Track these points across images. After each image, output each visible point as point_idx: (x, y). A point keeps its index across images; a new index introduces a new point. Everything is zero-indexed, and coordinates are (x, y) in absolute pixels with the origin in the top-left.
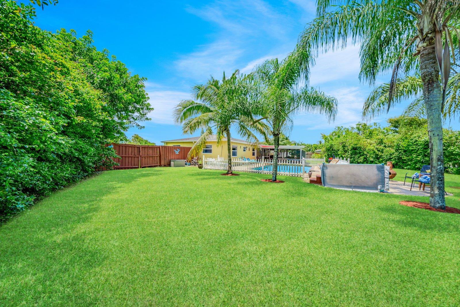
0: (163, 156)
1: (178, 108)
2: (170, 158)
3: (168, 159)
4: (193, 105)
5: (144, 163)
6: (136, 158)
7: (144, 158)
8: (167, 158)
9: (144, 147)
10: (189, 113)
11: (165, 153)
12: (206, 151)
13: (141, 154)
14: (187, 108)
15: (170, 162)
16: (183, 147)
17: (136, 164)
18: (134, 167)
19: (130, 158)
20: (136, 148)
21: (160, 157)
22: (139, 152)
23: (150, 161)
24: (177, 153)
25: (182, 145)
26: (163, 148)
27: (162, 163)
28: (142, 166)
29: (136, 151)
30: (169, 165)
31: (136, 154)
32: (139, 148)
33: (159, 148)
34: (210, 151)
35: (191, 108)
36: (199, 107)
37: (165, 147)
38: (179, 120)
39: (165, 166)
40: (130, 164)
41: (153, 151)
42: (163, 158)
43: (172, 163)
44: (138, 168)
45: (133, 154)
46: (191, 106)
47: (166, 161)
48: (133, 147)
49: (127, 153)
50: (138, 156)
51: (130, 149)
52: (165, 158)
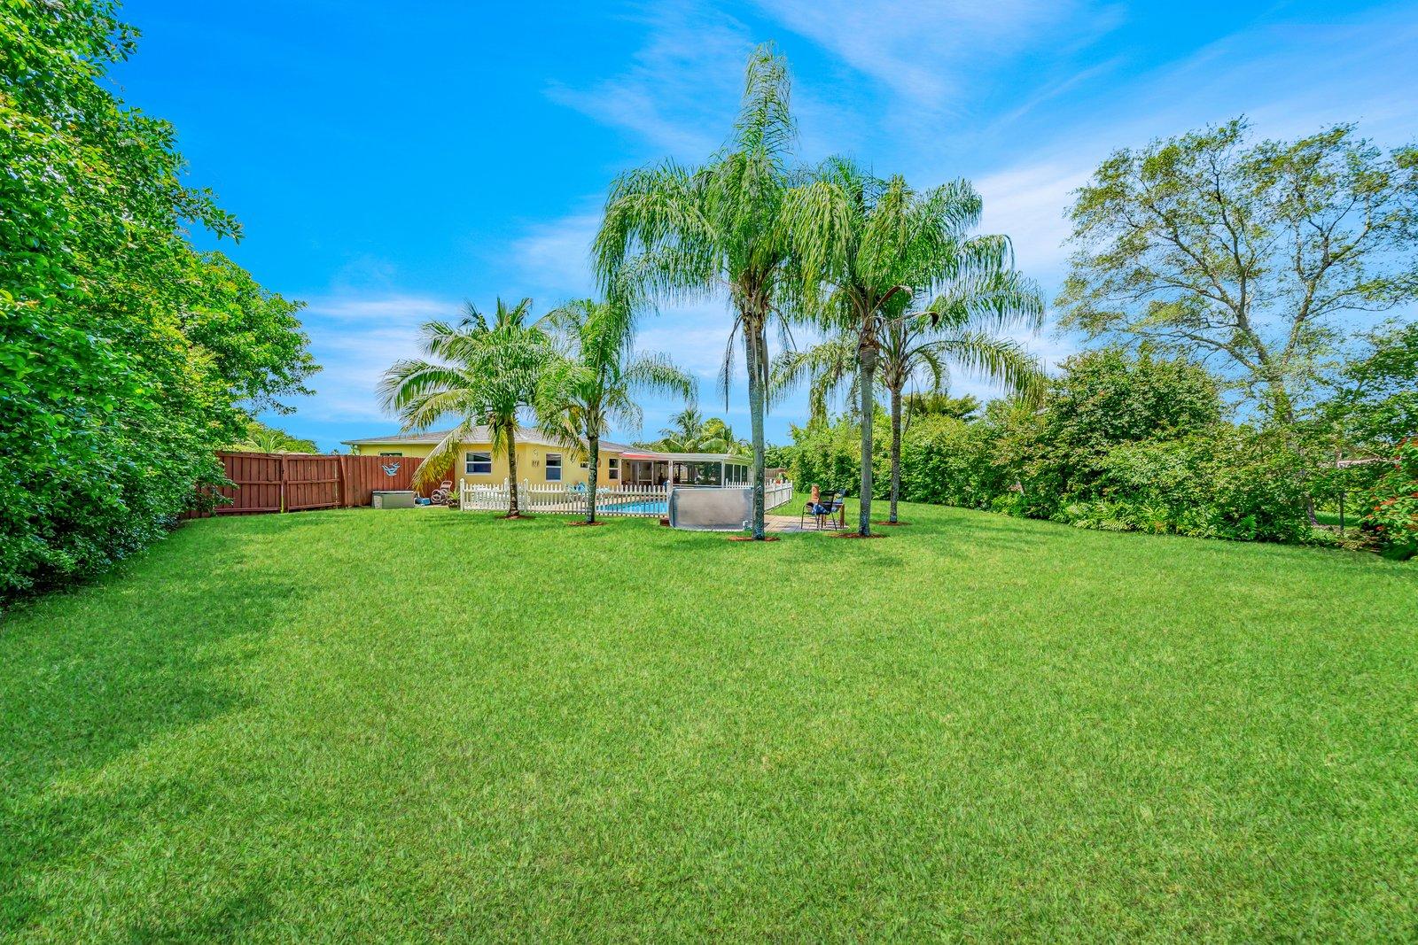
0: (350, 481)
1: (387, 377)
2: (369, 487)
3: (364, 490)
4: (425, 371)
5: (293, 499)
6: (271, 489)
7: (293, 489)
8: (363, 485)
9: (295, 461)
10: (415, 388)
11: (357, 472)
12: (477, 469)
13: (285, 476)
14: (411, 377)
15: (371, 495)
16: (409, 459)
17: (271, 501)
18: (265, 509)
19: (255, 489)
20: (271, 464)
21: (341, 483)
22: (281, 472)
23: (313, 495)
24: (392, 474)
25: (407, 454)
26: (350, 462)
27: (348, 499)
28: (290, 508)
29: (271, 471)
30: (369, 503)
31: (271, 476)
32: (281, 461)
33: (339, 461)
34: (487, 469)
35: (420, 377)
36: (437, 376)
37: (355, 458)
38: (392, 403)
39: (355, 506)
40: (255, 501)
41: (321, 470)
42: (351, 487)
43: (377, 499)
44: (279, 511)
45: (263, 476)
46: (420, 372)
47: (358, 496)
48: (264, 459)
49: (246, 474)
50: (278, 482)
51: (255, 465)
52: (357, 487)
